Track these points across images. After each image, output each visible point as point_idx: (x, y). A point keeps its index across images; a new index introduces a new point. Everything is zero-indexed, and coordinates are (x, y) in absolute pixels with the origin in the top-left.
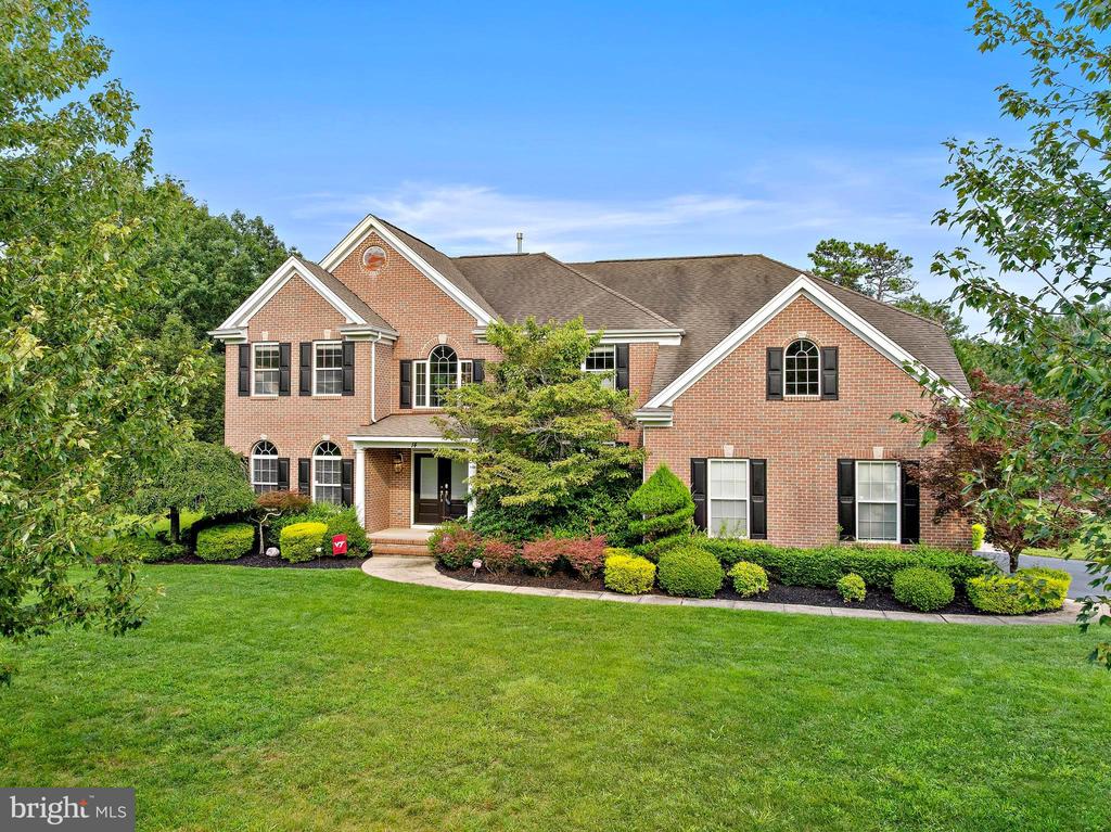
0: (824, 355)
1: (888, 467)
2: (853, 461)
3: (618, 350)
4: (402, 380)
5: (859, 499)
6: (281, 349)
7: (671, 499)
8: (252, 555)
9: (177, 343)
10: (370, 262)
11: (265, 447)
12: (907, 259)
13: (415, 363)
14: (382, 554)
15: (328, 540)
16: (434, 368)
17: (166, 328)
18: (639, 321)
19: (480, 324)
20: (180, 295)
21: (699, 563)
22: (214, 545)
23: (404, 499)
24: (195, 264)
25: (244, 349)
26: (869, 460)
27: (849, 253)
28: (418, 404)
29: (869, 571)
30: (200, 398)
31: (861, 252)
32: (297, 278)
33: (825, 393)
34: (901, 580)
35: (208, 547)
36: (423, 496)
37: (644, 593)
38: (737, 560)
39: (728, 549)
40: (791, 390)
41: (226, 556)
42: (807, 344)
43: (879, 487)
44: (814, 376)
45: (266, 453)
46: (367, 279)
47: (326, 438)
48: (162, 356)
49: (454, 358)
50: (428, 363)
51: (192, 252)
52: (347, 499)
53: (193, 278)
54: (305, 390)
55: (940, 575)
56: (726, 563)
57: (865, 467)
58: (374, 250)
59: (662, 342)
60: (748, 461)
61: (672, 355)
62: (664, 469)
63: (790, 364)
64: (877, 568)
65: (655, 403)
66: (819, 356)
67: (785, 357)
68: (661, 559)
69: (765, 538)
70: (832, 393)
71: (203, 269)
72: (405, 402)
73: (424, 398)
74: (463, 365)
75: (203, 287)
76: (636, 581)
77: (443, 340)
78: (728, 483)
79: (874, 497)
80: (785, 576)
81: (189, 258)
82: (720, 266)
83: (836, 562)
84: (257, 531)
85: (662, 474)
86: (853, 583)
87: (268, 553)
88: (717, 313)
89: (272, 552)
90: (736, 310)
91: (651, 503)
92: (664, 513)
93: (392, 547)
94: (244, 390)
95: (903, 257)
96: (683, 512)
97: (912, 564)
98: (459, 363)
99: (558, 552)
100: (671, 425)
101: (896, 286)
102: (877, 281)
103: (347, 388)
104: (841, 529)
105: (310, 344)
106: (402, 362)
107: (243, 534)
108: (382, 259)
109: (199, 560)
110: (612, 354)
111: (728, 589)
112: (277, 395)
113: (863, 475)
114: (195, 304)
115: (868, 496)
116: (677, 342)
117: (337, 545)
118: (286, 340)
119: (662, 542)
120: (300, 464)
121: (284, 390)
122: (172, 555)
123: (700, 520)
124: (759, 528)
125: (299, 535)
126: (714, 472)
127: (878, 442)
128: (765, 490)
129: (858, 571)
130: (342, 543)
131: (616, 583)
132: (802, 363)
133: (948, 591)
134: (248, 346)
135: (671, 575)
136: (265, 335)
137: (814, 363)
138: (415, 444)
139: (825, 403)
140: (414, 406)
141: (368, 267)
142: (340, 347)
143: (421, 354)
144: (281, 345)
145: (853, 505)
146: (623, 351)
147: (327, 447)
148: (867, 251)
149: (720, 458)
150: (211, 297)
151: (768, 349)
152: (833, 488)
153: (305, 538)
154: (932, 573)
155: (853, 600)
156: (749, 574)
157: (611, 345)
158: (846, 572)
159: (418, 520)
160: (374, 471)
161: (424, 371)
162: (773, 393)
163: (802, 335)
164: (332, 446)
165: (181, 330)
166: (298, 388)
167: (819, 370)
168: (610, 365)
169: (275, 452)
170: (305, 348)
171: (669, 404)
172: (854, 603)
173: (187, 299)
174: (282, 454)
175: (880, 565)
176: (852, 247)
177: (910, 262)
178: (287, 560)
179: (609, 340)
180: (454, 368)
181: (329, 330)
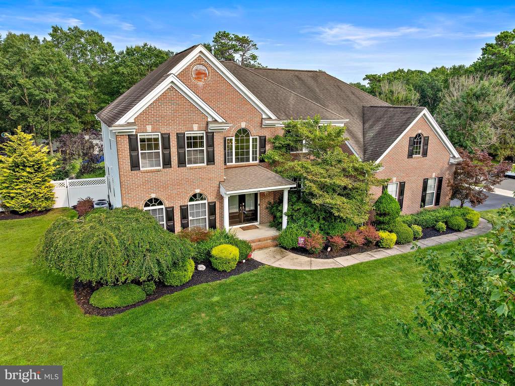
2: (428, 179)
11: (152, 201)
13: (227, 138)
16: (237, 141)
19: (264, 117)
25: (132, 139)
36: (232, 211)
42: (419, 135)
43: (431, 187)
44: (420, 148)
45: (154, 205)
46: (196, 86)
47: (197, 191)
49: (248, 135)
50: (234, 138)
52: (212, 225)
54: (182, 163)
60: (399, 183)
66: (422, 140)
67: (414, 140)
69: (402, 211)
70: (425, 154)
73: (232, 158)
77: (243, 125)
79: (430, 190)
86: (442, 225)
94: (135, 166)
98: (251, 138)
103: (210, 161)
105: (183, 134)
108: (205, 74)
112: (162, 168)
118: (166, 132)
120: (181, 209)
121: (167, 164)
127: (434, 172)
128: (403, 193)
132: (417, 143)
134: (135, 136)
136: (149, 128)
137: (420, 143)
139: (423, 158)
140: (227, 163)
142: (204, 135)
143: (231, 134)
144: (162, 135)
145: (426, 194)
148: (237, 39)
149: (392, 182)
151: (410, 137)
152: (421, 189)
155: (444, 231)
161: (232, 143)
162: (409, 156)
163: (420, 132)
166: (177, 162)
167: (422, 145)
169: (161, 203)
170: (180, 137)
174: (167, 204)
180: (248, 141)
181: (197, 125)
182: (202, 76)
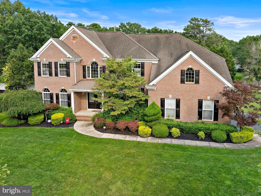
0: (196, 72)
1: (211, 101)
2: (202, 100)
3: (141, 64)
4: (83, 71)
5: (203, 109)
6: (49, 63)
7: (155, 112)
8: (44, 123)
9: (22, 52)
10: (73, 38)
11: (46, 90)
12: (213, 23)
13: (87, 66)
14: (79, 120)
15: (64, 119)
16: (92, 68)
17: (19, 48)
18: (147, 56)
19: (104, 56)
20: (23, 35)
21: (163, 129)
22: (33, 121)
23: (85, 102)
24: (27, 26)
25: (39, 64)
26: (206, 99)
27: (198, 21)
28: (88, 77)
29: (206, 130)
30: (29, 67)
31: (201, 21)
32: (53, 44)
33: (195, 82)
34: (214, 134)
35: (31, 122)
36: (90, 101)
37: (148, 137)
38: (173, 127)
39: (170, 124)
40: (187, 81)
41: (36, 124)
42: (191, 69)
43: (209, 106)
44: (193, 78)
45: (47, 91)
46: (73, 43)
47: (63, 88)
48: (18, 57)
49: (97, 65)
50: (90, 66)
51: (26, 23)
52: (69, 105)
53: (26, 31)
54: (56, 75)
55: (223, 133)
56: (170, 128)
57: (205, 101)
58: (74, 35)
59: (153, 62)
60: (175, 99)
61: (155, 66)
62: (154, 103)
63: (187, 74)
64: (207, 130)
65: (151, 84)
66: (194, 72)
67: (186, 72)
68: (153, 128)
69: (179, 119)
70: (197, 82)
71: (29, 28)
72: (84, 77)
73: (89, 76)
74: (100, 67)
75: (30, 33)
76: (147, 134)
77: (94, 60)
78: (170, 104)
79: (207, 109)
80: (184, 131)
81: (25, 25)
82: (168, 37)
83: (197, 128)
84: (45, 115)
85: (153, 104)
86: (202, 134)
87: (48, 121)
88: (167, 53)
89: (49, 121)
90: (172, 52)
91: (150, 113)
92: (153, 116)
93: (82, 118)
94: (39, 74)
95: (212, 23)
96: (159, 115)
97: (216, 129)
98: (99, 67)
99: (126, 125)
100: (156, 89)
101: (210, 30)
102: (205, 28)
103: (68, 75)
104: (199, 117)
105: (57, 62)
106: (83, 66)
107: (41, 117)
108: (77, 37)
109: (29, 125)
110: (140, 65)
111: (170, 136)
112: (49, 76)
113: (204, 103)
114: (27, 38)
115: (205, 108)
116: (157, 62)
117: (67, 121)
118: (50, 61)
119: (153, 123)
120: (56, 95)
121: (51, 74)
122: (21, 124)
123: (163, 115)
124: (178, 116)
125: (56, 118)
126: (166, 102)
127: (209, 95)
128: (180, 107)
129: (203, 130)
130: (68, 120)
131: (141, 134)
132: (190, 74)
133: (225, 137)
134: (40, 62)
135: (155, 133)
136: (45, 60)
137: (193, 74)
138: (87, 91)
139: (196, 85)
140: (87, 78)
141: (73, 40)
142: (66, 63)
143: (89, 64)
144: (49, 62)
145: (202, 111)
146: (143, 64)
147: (63, 90)
148: (203, 21)
149: (168, 98)
150: (32, 36)
151: (181, 70)
152: (197, 106)
153: (58, 119)
154: (222, 132)
155: (202, 139)
156: (175, 131)
157: (140, 62)
158: (200, 130)
159: (89, 107)
160: (76, 97)
161: (89, 68)
162: (182, 82)
163: (190, 67)
164: (65, 90)
165: (23, 48)
166: (54, 74)
167: (194, 76)
168: (139, 67)
169: (49, 91)
170: (56, 64)
171: (155, 84)
172: (202, 140)
173: (25, 36)
174: (51, 92)
175: (209, 129)
176: (199, 20)
177: (213, 24)
178: (53, 125)
179: (139, 61)
180: (97, 68)
181: (62, 59)
182: (76, 38)
